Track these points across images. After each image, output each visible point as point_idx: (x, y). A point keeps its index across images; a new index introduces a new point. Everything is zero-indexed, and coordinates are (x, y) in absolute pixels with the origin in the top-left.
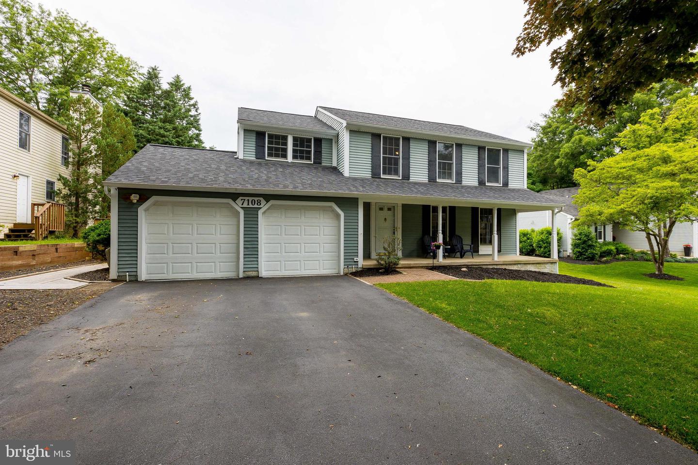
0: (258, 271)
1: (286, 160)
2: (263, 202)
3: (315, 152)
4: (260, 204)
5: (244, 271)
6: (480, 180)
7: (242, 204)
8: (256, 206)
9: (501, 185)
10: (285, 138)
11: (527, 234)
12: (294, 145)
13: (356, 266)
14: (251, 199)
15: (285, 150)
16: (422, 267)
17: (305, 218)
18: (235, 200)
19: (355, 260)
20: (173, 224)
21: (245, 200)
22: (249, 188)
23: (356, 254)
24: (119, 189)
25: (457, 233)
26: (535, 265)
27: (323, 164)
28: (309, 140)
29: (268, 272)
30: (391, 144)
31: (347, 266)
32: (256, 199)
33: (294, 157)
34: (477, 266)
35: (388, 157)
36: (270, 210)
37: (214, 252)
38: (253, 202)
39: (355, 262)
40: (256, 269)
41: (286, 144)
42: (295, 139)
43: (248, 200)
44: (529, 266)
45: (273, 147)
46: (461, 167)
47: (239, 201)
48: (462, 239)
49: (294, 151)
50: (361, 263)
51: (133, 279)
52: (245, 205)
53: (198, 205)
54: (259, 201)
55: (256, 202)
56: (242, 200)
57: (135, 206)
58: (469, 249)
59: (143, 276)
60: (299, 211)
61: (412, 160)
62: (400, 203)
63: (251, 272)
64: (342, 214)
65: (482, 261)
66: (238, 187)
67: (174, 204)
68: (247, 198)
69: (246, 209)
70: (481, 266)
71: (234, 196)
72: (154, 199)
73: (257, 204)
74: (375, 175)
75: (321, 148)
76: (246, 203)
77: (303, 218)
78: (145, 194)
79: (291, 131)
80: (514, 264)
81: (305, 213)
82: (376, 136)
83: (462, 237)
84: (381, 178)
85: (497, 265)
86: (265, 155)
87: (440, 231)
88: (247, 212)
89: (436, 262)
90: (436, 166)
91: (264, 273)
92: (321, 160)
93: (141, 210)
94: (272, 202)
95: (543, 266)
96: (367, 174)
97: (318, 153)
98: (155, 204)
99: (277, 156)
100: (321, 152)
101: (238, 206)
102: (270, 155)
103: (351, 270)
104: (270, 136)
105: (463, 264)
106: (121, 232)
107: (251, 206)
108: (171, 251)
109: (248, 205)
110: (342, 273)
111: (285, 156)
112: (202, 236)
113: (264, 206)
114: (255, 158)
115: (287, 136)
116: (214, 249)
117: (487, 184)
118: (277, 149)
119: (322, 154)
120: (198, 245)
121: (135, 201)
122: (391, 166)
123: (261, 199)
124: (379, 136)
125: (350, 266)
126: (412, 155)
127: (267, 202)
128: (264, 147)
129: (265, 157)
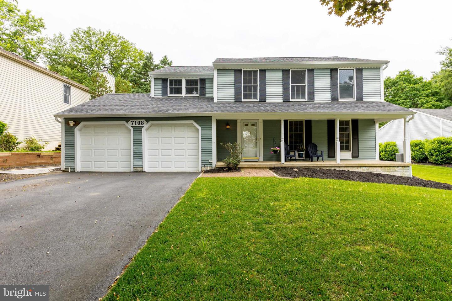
0: (142, 167)
1: (181, 96)
2: (145, 122)
3: (201, 88)
4: (143, 124)
5: (134, 168)
6: (333, 97)
7: (132, 125)
8: (140, 125)
9: (355, 100)
10: (180, 81)
11: (420, 144)
12: (187, 85)
13: (211, 166)
14: (137, 121)
15: (181, 89)
16: (266, 167)
17: (175, 132)
18: (127, 122)
19: (210, 161)
20: (94, 138)
21: (133, 121)
22: (135, 113)
23: (211, 157)
24: (65, 118)
25: (313, 142)
26: (383, 168)
27: (206, 96)
28: (197, 81)
29: (150, 168)
30: (250, 76)
31: (204, 165)
32: (140, 120)
33: (187, 93)
34: (318, 168)
35: (248, 86)
36: (150, 128)
37: (117, 155)
38: (139, 123)
39: (210, 162)
40: (141, 166)
41: (181, 85)
42: (187, 81)
43: (136, 121)
44: (375, 169)
45: (173, 88)
46: (314, 87)
47: (130, 123)
48: (317, 147)
49: (187, 89)
50: (215, 163)
51: (72, 170)
52: (134, 125)
53: (109, 126)
54: (142, 122)
55: (141, 123)
56: (132, 121)
57: (73, 128)
58: (321, 154)
59: (78, 169)
60: (171, 128)
61: (268, 86)
62: (261, 119)
63: (139, 168)
64: (200, 128)
65: (327, 164)
66: (129, 114)
67: (95, 126)
68: (135, 120)
69: (134, 127)
70: (323, 168)
71: (127, 119)
72: (83, 123)
73: (141, 124)
74: (238, 99)
75: (205, 85)
76: (134, 123)
77: (173, 132)
78: (77, 121)
79: (184, 76)
80: (361, 167)
81: (175, 128)
82: (238, 71)
83: (317, 145)
84: (242, 102)
85: (339, 167)
86: (167, 94)
87: (283, 139)
88: (135, 130)
89: (277, 164)
90: (289, 89)
91: (146, 169)
92: (205, 93)
93: (77, 131)
94: (151, 122)
95: (392, 169)
96: (232, 100)
97: (203, 89)
98: (85, 126)
99: (176, 93)
100: (205, 88)
101: (129, 125)
102: (171, 93)
103: (206, 169)
104: (171, 81)
105: (304, 166)
106: (66, 143)
107: (137, 125)
108: (93, 155)
109: (136, 124)
110: (200, 171)
111: (181, 93)
112: (110, 145)
113: (146, 125)
114: (161, 96)
115: (182, 79)
116: (117, 153)
117: (340, 100)
118: (176, 89)
119: (206, 89)
120: (109, 151)
121: (72, 125)
122: (250, 92)
123: (144, 120)
124: (240, 71)
125: (206, 166)
126: (268, 82)
127: (148, 122)
128: (167, 88)
129: (167, 95)
